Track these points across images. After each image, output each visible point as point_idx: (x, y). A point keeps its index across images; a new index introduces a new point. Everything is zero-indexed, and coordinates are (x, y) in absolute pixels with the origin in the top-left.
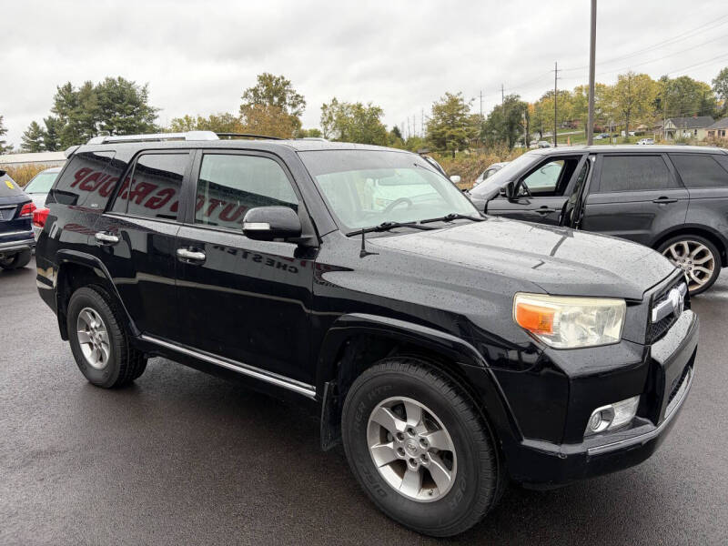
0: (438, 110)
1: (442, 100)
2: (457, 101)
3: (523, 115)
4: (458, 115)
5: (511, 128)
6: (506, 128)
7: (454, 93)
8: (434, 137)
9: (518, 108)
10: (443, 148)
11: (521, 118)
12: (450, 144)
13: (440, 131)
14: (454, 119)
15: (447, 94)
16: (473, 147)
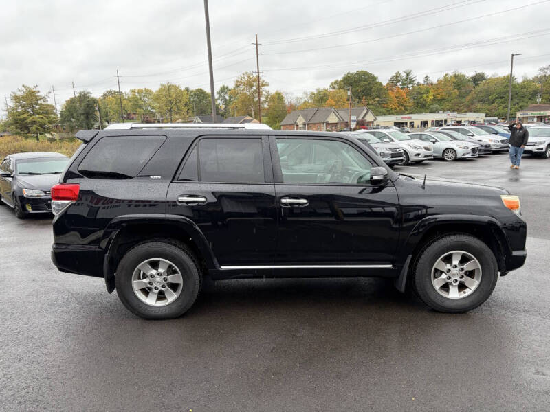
0: (16, 99)
1: (19, 91)
2: (35, 92)
3: (96, 108)
4: (37, 104)
5: (87, 118)
6: (82, 117)
7: (31, 86)
8: (16, 122)
9: (91, 102)
10: (26, 131)
11: (94, 110)
12: (34, 128)
13: (22, 117)
14: (33, 107)
15: (23, 86)
16: (55, 132)
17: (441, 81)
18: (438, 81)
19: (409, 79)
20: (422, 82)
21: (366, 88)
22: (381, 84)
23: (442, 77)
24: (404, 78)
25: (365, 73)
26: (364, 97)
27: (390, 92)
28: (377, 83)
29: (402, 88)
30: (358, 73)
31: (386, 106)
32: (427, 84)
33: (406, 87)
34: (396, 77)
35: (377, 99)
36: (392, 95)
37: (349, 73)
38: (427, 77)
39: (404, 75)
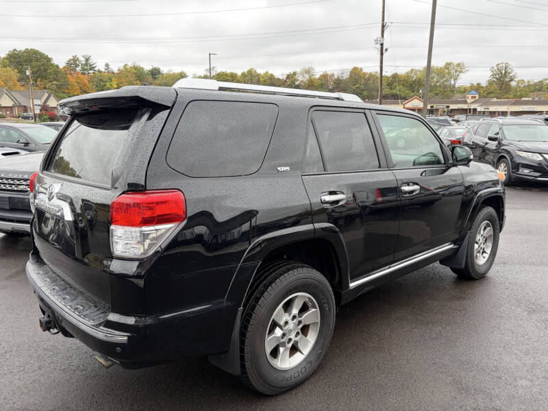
17: (122, 71)
18: (119, 70)
19: (88, 65)
20: (103, 70)
21: (39, 69)
22: (57, 66)
23: (121, 66)
24: (84, 62)
25: (36, 52)
26: (39, 79)
27: (69, 76)
28: (52, 65)
29: (82, 74)
30: (27, 51)
31: (66, 91)
32: (109, 72)
33: (86, 72)
34: (74, 62)
35: (55, 82)
36: (72, 80)
37: (15, 50)
38: (107, 65)
39: (83, 60)
